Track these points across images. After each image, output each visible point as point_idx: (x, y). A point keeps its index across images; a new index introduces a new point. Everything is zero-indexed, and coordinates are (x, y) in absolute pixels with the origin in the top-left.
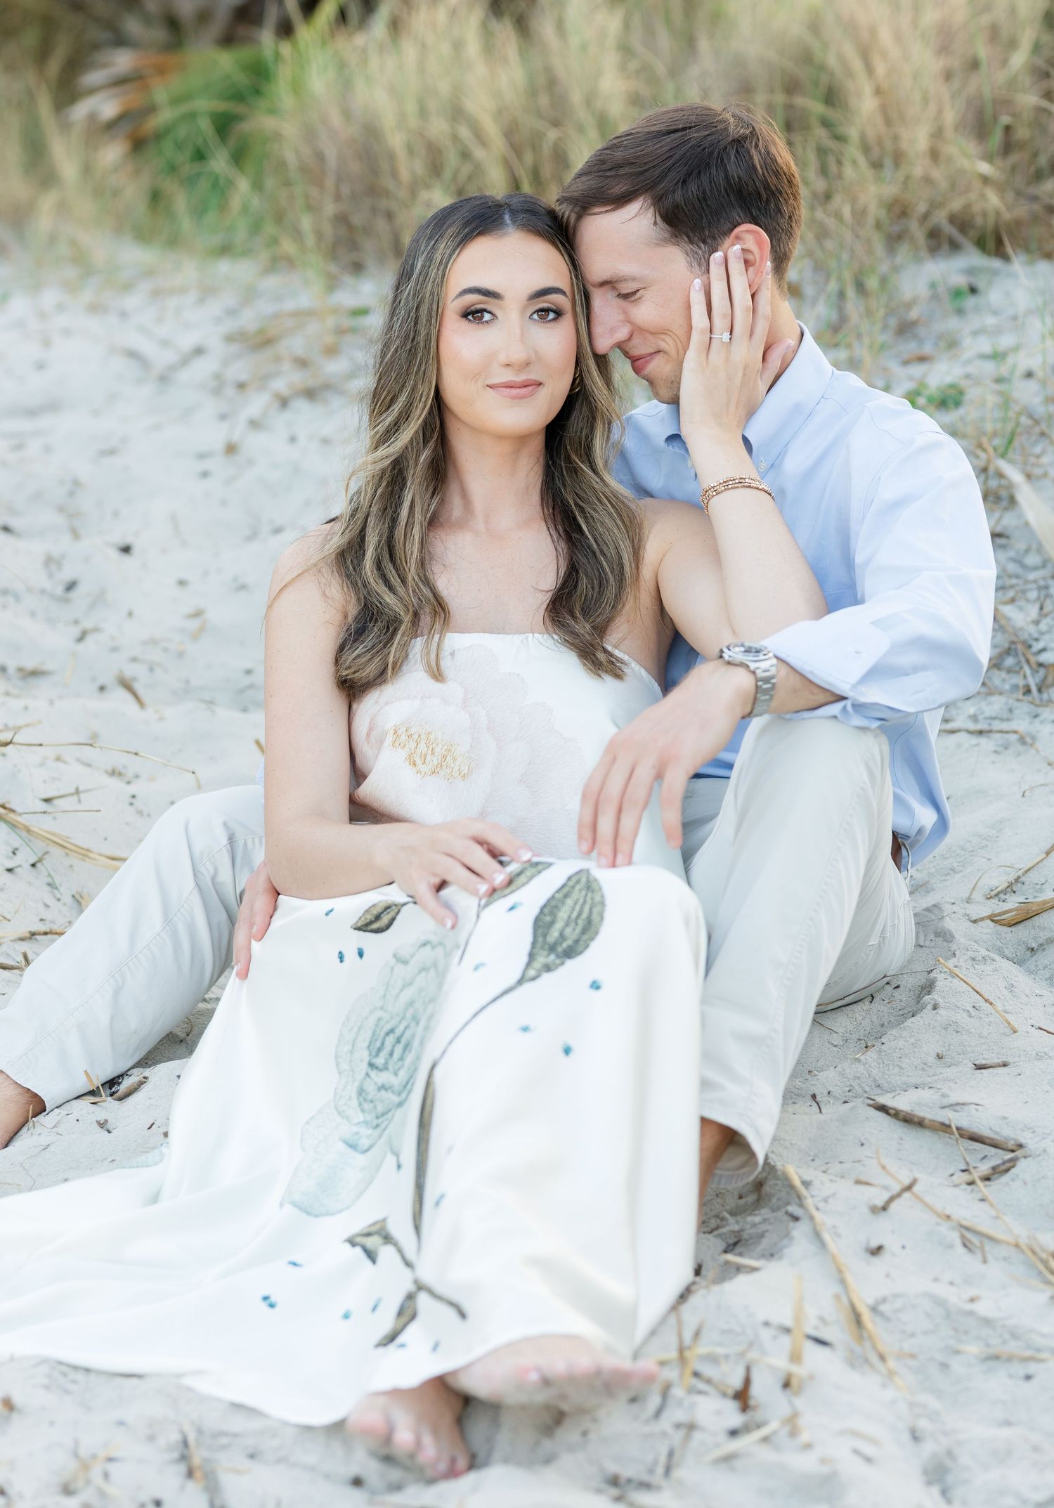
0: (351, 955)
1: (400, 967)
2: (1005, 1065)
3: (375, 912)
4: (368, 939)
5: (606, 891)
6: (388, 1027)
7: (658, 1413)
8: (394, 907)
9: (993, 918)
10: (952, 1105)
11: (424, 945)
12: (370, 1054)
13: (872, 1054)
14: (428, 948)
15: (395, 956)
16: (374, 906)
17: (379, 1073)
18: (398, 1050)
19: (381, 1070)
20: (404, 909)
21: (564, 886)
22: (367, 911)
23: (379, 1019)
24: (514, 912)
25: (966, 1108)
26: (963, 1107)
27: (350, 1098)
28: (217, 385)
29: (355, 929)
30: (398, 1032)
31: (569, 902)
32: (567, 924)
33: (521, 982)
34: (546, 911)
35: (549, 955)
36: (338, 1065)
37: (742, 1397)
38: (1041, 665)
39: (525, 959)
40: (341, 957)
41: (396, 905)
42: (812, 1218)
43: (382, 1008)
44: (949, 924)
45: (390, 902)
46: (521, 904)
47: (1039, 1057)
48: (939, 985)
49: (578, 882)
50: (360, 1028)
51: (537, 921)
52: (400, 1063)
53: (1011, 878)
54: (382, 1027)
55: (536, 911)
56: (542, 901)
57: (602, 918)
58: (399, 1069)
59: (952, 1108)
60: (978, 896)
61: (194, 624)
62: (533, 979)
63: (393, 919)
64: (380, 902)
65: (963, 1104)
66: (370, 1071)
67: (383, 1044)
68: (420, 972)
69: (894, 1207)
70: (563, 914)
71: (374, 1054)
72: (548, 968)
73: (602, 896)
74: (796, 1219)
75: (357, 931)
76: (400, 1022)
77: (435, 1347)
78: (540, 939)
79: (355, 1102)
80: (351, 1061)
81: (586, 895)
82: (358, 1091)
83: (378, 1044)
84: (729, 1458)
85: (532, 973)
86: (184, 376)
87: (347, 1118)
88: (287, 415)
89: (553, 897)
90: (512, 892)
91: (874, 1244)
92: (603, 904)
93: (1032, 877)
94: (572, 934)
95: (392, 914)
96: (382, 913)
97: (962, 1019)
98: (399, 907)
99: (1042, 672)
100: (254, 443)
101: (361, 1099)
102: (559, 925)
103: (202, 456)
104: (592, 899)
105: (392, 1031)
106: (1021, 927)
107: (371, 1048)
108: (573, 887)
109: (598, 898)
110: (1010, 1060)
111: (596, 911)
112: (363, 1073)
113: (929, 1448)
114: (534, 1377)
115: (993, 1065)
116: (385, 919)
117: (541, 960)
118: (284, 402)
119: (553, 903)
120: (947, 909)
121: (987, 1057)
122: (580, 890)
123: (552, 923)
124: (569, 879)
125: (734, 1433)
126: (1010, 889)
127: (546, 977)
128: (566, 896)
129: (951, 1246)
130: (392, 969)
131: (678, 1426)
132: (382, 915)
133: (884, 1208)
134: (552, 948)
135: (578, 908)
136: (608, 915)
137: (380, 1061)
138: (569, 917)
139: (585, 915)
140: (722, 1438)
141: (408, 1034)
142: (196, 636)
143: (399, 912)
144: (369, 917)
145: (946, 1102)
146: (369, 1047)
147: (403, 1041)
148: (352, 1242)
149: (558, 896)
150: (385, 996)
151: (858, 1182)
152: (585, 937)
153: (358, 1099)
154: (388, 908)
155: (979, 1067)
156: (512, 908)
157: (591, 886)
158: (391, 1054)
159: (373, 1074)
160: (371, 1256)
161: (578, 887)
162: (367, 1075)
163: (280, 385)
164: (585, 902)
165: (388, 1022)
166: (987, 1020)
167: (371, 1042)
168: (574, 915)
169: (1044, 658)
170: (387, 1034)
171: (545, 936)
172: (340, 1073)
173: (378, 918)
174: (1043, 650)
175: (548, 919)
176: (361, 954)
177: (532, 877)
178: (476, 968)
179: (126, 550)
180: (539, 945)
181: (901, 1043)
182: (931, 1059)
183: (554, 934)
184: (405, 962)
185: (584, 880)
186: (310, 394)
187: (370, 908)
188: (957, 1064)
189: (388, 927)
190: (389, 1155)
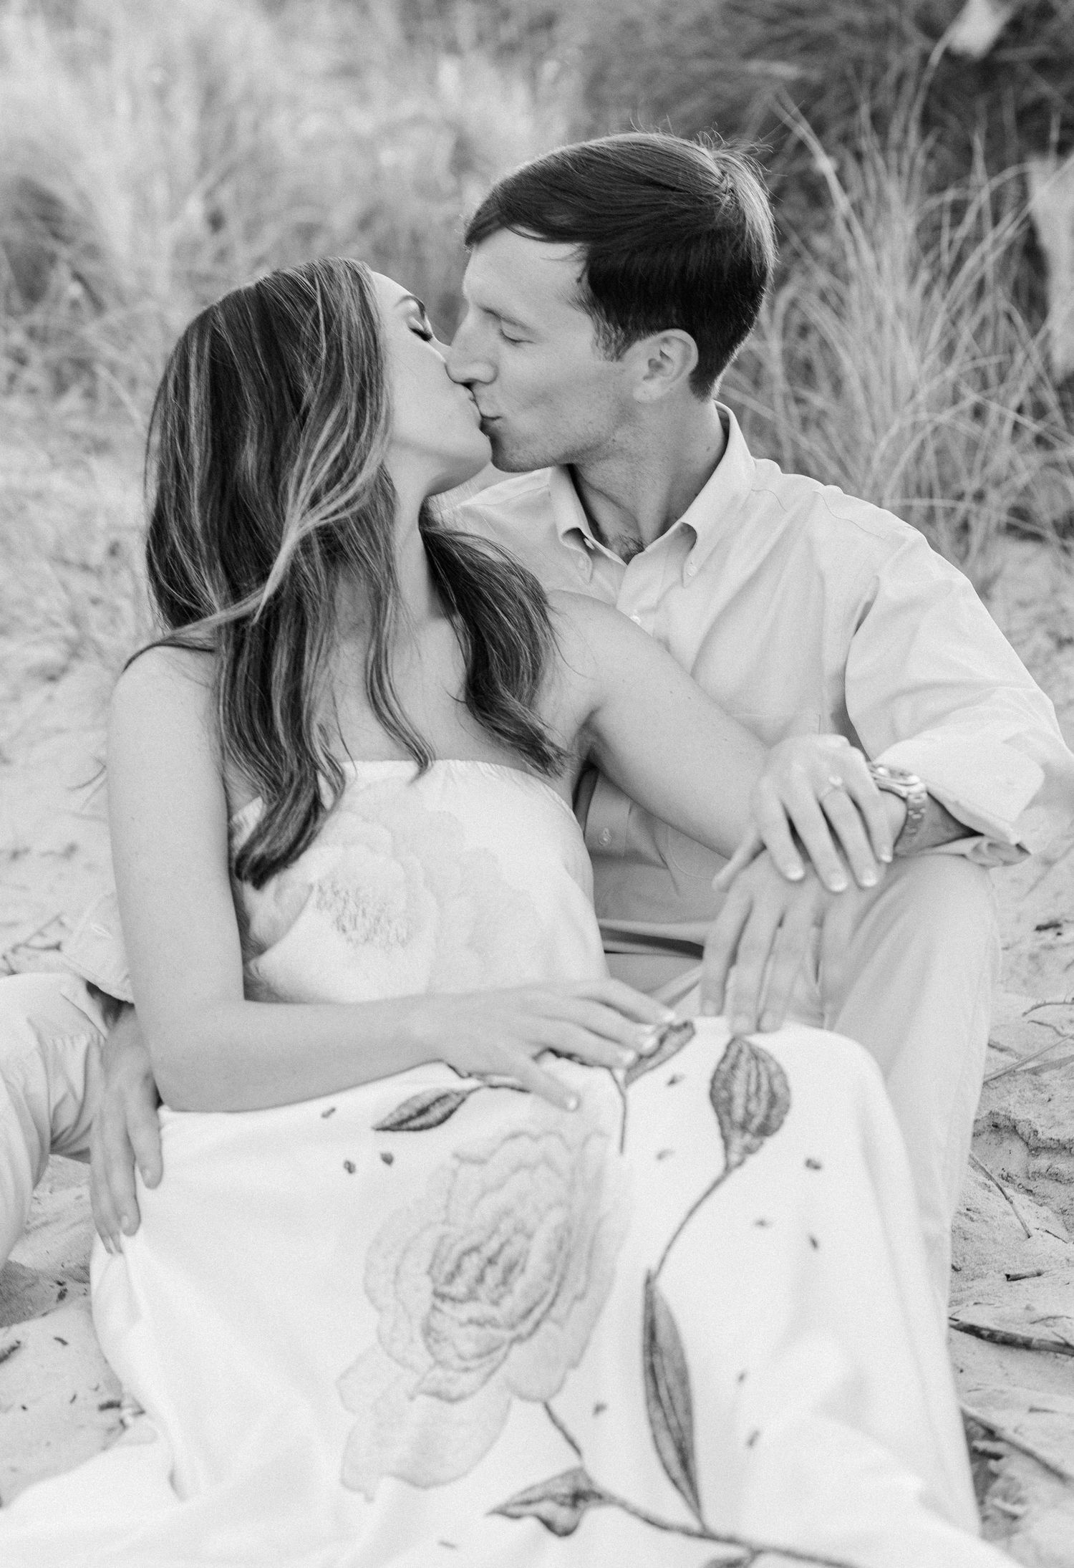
0: (367, 1160)
1: (468, 1171)
2: (1039, 1275)
3: (418, 1105)
4: (398, 1143)
5: (781, 1059)
6: (466, 1244)
8: (454, 1097)
10: (1043, 1319)
11: (514, 1136)
12: (434, 1281)
14: (524, 1141)
15: (456, 1156)
16: (416, 1097)
17: (459, 1306)
18: (493, 1275)
19: (461, 1301)
20: (472, 1099)
21: (725, 1057)
22: (405, 1105)
23: (442, 1238)
24: (675, 1088)
25: (1059, 1321)
26: (1056, 1320)
27: (412, 1340)
29: (378, 1129)
30: (488, 1251)
31: (740, 1074)
32: (748, 1099)
33: (728, 1169)
34: (718, 1084)
35: (742, 1137)
36: (373, 1301)
39: (719, 1143)
40: (350, 1168)
41: (457, 1094)
43: (445, 1222)
45: (444, 1091)
46: (682, 1077)
49: (740, 1051)
50: (405, 1252)
51: (712, 1096)
52: (502, 1289)
54: (452, 1246)
55: (706, 1086)
56: (708, 1074)
57: (788, 1089)
58: (501, 1296)
59: (1042, 1322)
62: (740, 1164)
63: (451, 1112)
64: (424, 1093)
65: (1055, 1318)
66: (438, 1303)
67: (459, 1267)
68: (516, 1170)
70: (739, 1088)
71: (442, 1279)
72: (749, 1150)
73: (778, 1065)
75: (382, 1134)
76: (490, 1238)
78: (725, 1118)
79: (420, 1345)
80: (396, 1293)
81: (757, 1067)
82: (423, 1330)
83: (448, 1267)
85: (734, 1158)
87: (411, 1367)
89: (718, 1071)
90: (660, 1063)
92: (781, 1072)
94: (759, 1109)
95: (449, 1105)
96: (433, 1104)
98: (463, 1098)
101: (431, 1341)
102: (739, 1102)
104: (767, 1069)
105: (475, 1249)
107: (435, 1271)
108: (737, 1057)
109: (773, 1068)
110: (1041, 1268)
111: (777, 1083)
112: (426, 1308)
115: (1027, 1275)
116: (437, 1112)
117: (738, 1141)
119: (722, 1076)
121: (1012, 1266)
122: (748, 1061)
123: (730, 1099)
124: (728, 1047)
127: (752, 1160)
128: (734, 1067)
130: (455, 1173)
132: (432, 1109)
134: (744, 1127)
135: (753, 1079)
136: (793, 1083)
137: (459, 1288)
138: (747, 1091)
139: (765, 1087)
141: (509, 1252)
143: (463, 1100)
144: (406, 1112)
145: (1034, 1316)
146: (429, 1273)
147: (502, 1261)
148: (508, 1512)
149: (725, 1067)
150: (446, 1207)
152: (775, 1112)
153: (425, 1341)
154: (441, 1099)
155: (1012, 1278)
156: (672, 1082)
157: (756, 1056)
158: (481, 1279)
159: (446, 1307)
161: (743, 1058)
162: (434, 1308)
164: (759, 1075)
165: (462, 1238)
166: (995, 1224)
167: (431, 1267)
168: (753, 1088)
170: (467, 1252)
171: (729, 1113)
172: (380, 1310)
173: (423, 1111)
175: (724, 1094)
176: (388, 1160)
177: (680, 1046)
178: (661, 1156)
180: (727, 1125)
183: (739, 1113)
184: (481, 1162)
185: (746, 1050)
187: (408, 1101)
188: (982, 1276)
189: (440, 1122)
190: (517, 1403)
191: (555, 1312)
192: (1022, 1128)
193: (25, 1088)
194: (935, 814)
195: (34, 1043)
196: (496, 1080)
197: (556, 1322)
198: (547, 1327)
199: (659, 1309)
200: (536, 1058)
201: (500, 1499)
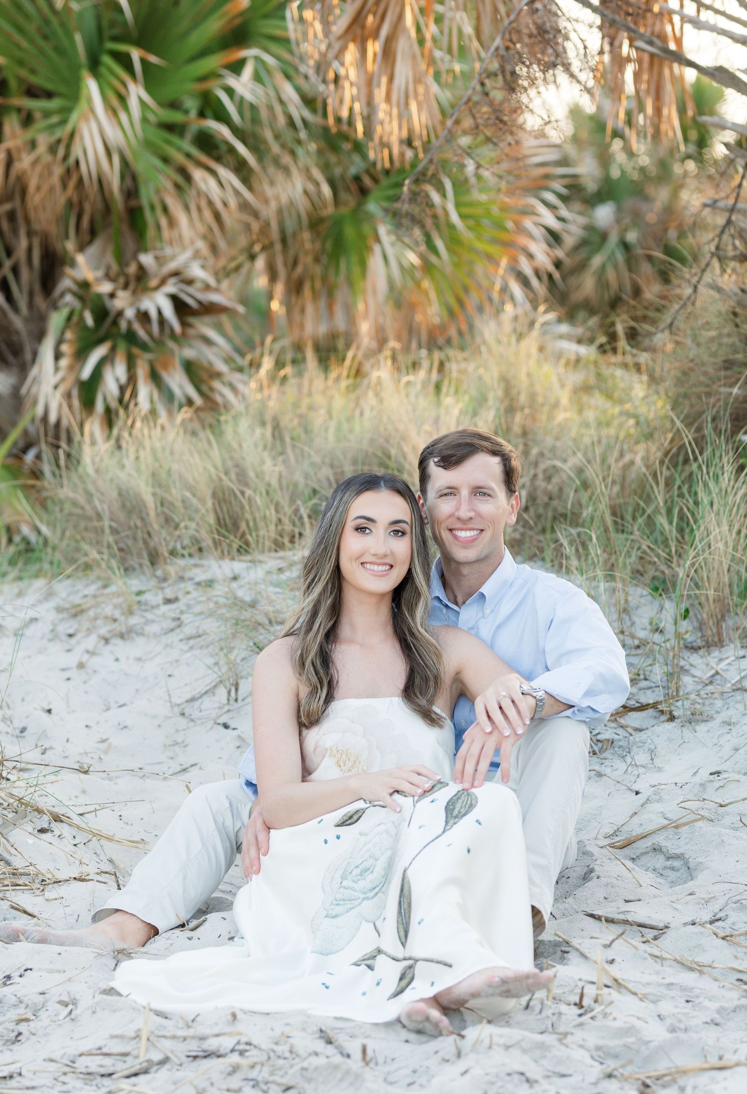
0: (332, 839)
1: (362, 837)
2: (639, 900)
3: (347, 816)
4: (343, 830)
5: (478, 795)
7: (541, 1012)
8: (360, 811)
9: (612, 846)
11: (378, 825)
13: (570, 900)
14: (381, 826)
15: (360, 834)
16: (347, 813)
20: (366, 811)
21: (456, 794)
22: (343, 816)
23: (349, 863)
24: (433, 803)
25: (629, 914)
28: (54, 636)
29: (336, 826)
31: (460, 801)
32: (461, 809)
33: (444, 832)
34: (450, 804)
35: (455, 820)
37: (580, 1005)
38: (598, 741)
39: (443, 822)
40: (326, 842)
41: (362, 809)
42: (577, 950)
43: (350, 858)
44: (589, 848)
45: (358, 809)
46: (436, 799)
47: (655, 897)
48: (597, 868)
49: (463, 793)
50: (336, 870)
51: (446, 808)
52: (359, 878)
53: (615, 828)
55: (445, 803)
56: (447, 800)
57: (476, 803)
58: (359, 880)
59: (622, 913)
60: (600, 837)
61: (104, 746)
62: (450, 829)
63: (360, 817)
64: (351, 810)
65: (628, 912)
67: (350, 873)
68: (375, 836)
69: (613, 945)
70: (458, 806)
72: (454, 824)
73: (476, 797)
74: (567, 952)
75: (337, 828)
77: (433, 984)
78: (449, 814)
81: (468, 798)
84: (581, 1025)
85: (448, 826)
86: (29, 632)
88: (109, 648)
89: (452, 799)
90: (431, 794)
91: (610, 958)
93: (625, 829)
94: (464, 810)
95: (359, 814)
96: (352, 815)
97: (614, 881)
98: (364, 811)
99: (600, 744)
100: (94, 662)
102: (456, 808)
103: (63, 670)
104: (471, 799)
106: (625, 849)
108: (461, 795)
109: (474, 798)
110: (640, 898)
111: (473, 801)
113: (668, 1022)
114: (497, 979)
115: (634, 900)
117: (451, 820)
118: (107, 641)
120: (587, 843)
121: (629, 897)
122: (465, 796)
123: (453, 808)
124: (458, 792)
125: (580, 1015)
126: (615, 834)
127: (453, 827)
128: (458, 798)
129: (646, 959)
130: (357, 840)
131: (554, 1014)
133: (609, 946)
134: (455, 816)
135: (465, 802)
136: (478, 801)
138: (461, 804)
139: (468, 803)
140: (576, 1017)
141: (365, 864)
142: (106, 752)
143: (363, 813)
144: (345, 819)
145: (620, 911)
146: (341, 877)
147: (361, 867)
148: (357, 964)
149: (454, 798)
150: (352, 852)
151: (592, 938)
154: (356, 812)
155: (626, 901)
157: (468, 794)
160: (370, 967)
161: (463, 795)
163: (103, 631)
166: (627, 881)
167: (342, 874)
168: (464, 805)
169: (599, 737)
170: (355, 868)
171: (451, 812)
173: (351, 817)
174: (599, 733)
176: (338, 837)
177: (441, 788)
178: (420, 827)
179: (49, 711)
180: (449, 816)
181: (585, 893)
182: (602, 899)
183: (455, 811)
184: (366, 835)
185: (465, 792)
186: (122, 636)
187: (344, 814)
188: (615, 901)
189: (356, 821)
190: (363, 922)
191: (383, 889)
192: (664, 850)
193: (223, 824)
194: (552, 701)
195: (228, 805)
196: (376, 803)
197: (383, 893)
198: (380, 894)
199: (406, 881)
200: (391, 794)
201: (355, 959)
